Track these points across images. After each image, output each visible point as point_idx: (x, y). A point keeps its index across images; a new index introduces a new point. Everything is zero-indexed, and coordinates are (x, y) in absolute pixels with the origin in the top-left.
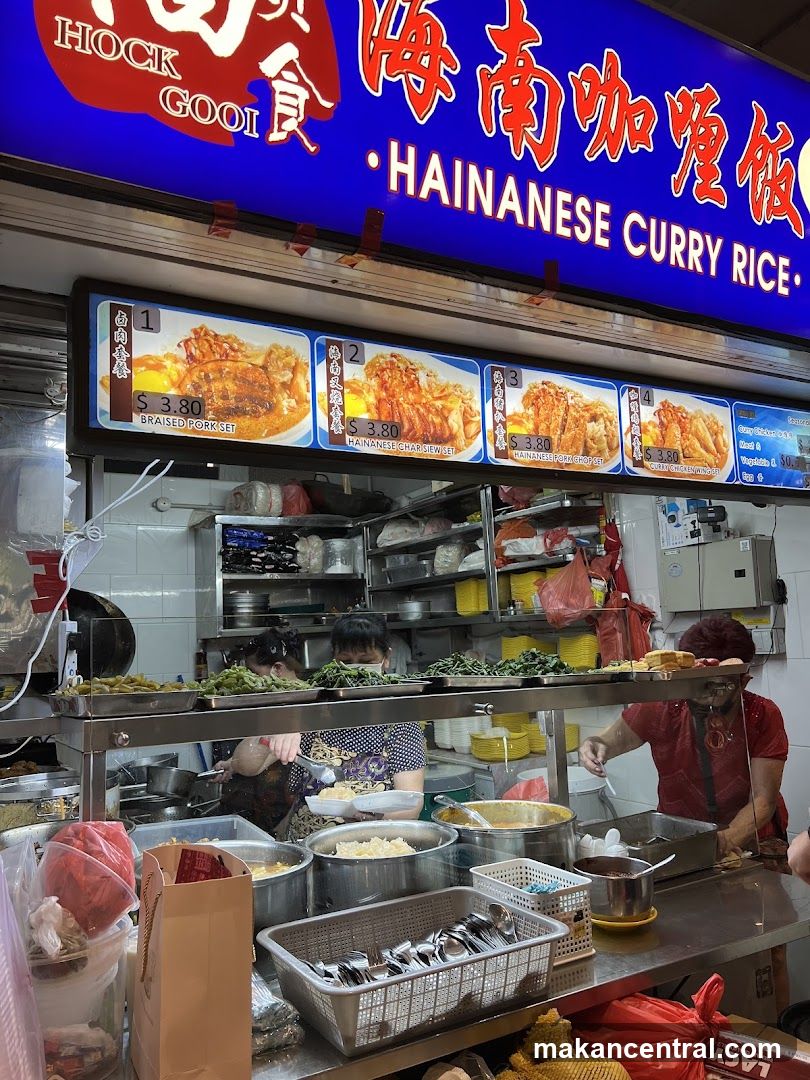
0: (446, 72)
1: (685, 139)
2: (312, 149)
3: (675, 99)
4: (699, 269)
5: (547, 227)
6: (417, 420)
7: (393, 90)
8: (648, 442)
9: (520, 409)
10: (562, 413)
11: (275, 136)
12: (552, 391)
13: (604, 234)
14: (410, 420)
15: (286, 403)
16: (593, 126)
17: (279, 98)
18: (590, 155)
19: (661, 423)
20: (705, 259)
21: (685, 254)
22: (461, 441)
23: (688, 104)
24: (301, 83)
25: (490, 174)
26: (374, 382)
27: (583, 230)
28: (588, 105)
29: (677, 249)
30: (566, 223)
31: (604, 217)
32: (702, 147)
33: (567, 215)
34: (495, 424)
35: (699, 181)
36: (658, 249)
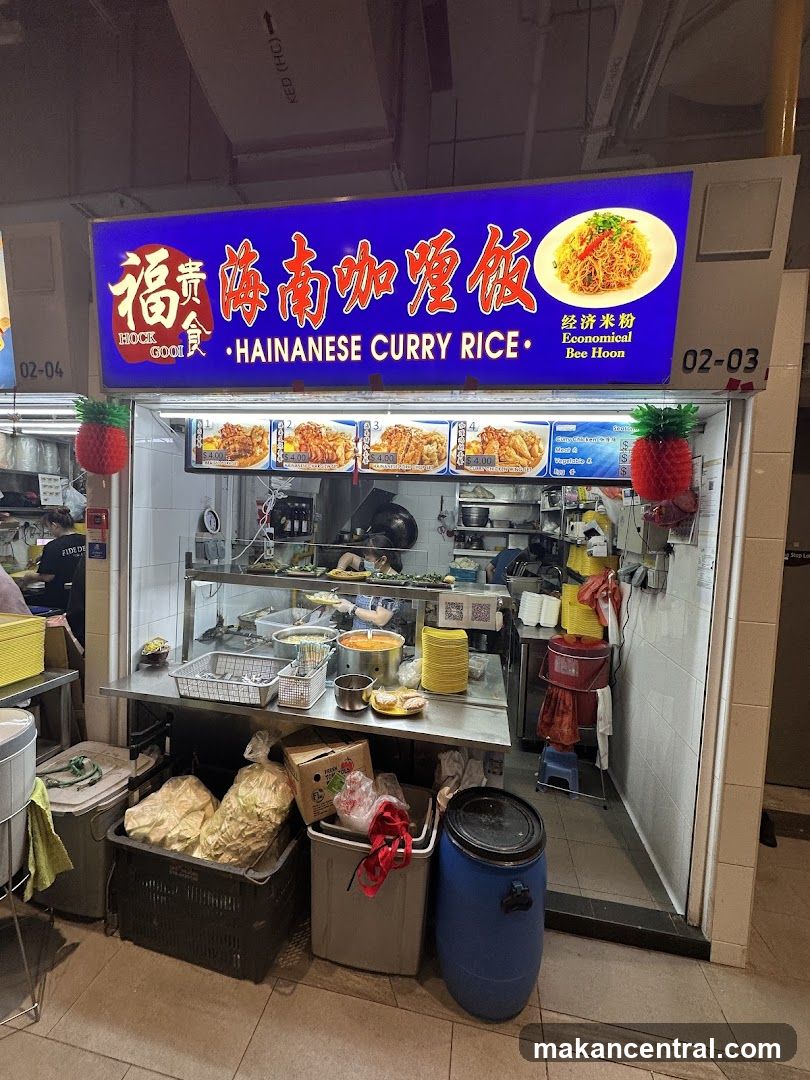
0: (262, 296)
1: (421, 276)
2: (204, 354)
3: (413, 252)
4: (431, 357)
5: (320, 358)
6: (319, 453)
7: (237, 315)
8: (469, 452)
9: (379, 442)
10: (407, 441)
11: (190, 354)
12: (401, 430)
13: (357, 353)
14: (315, 453)
15: (258, 450)
16: (349, 293)
17: (190, 337)
18: (347, 310)
19: (483, 441)
20: (436, 350)
21: (419, 351)
22: (342, 462)
23: (424, 251)
24: (199, 327)
25: (286, 340)
26: (299, 437)
27: (343, 353)
28: (345, 281)
29: (411, 349)
30: (331, 353)
31: (357, 343)
32: (435, 277)
33: (333, 349)
34: (363, 451)
35: (432, 299)
36: (397, 352)
